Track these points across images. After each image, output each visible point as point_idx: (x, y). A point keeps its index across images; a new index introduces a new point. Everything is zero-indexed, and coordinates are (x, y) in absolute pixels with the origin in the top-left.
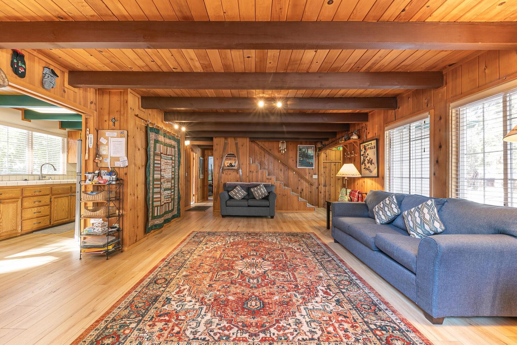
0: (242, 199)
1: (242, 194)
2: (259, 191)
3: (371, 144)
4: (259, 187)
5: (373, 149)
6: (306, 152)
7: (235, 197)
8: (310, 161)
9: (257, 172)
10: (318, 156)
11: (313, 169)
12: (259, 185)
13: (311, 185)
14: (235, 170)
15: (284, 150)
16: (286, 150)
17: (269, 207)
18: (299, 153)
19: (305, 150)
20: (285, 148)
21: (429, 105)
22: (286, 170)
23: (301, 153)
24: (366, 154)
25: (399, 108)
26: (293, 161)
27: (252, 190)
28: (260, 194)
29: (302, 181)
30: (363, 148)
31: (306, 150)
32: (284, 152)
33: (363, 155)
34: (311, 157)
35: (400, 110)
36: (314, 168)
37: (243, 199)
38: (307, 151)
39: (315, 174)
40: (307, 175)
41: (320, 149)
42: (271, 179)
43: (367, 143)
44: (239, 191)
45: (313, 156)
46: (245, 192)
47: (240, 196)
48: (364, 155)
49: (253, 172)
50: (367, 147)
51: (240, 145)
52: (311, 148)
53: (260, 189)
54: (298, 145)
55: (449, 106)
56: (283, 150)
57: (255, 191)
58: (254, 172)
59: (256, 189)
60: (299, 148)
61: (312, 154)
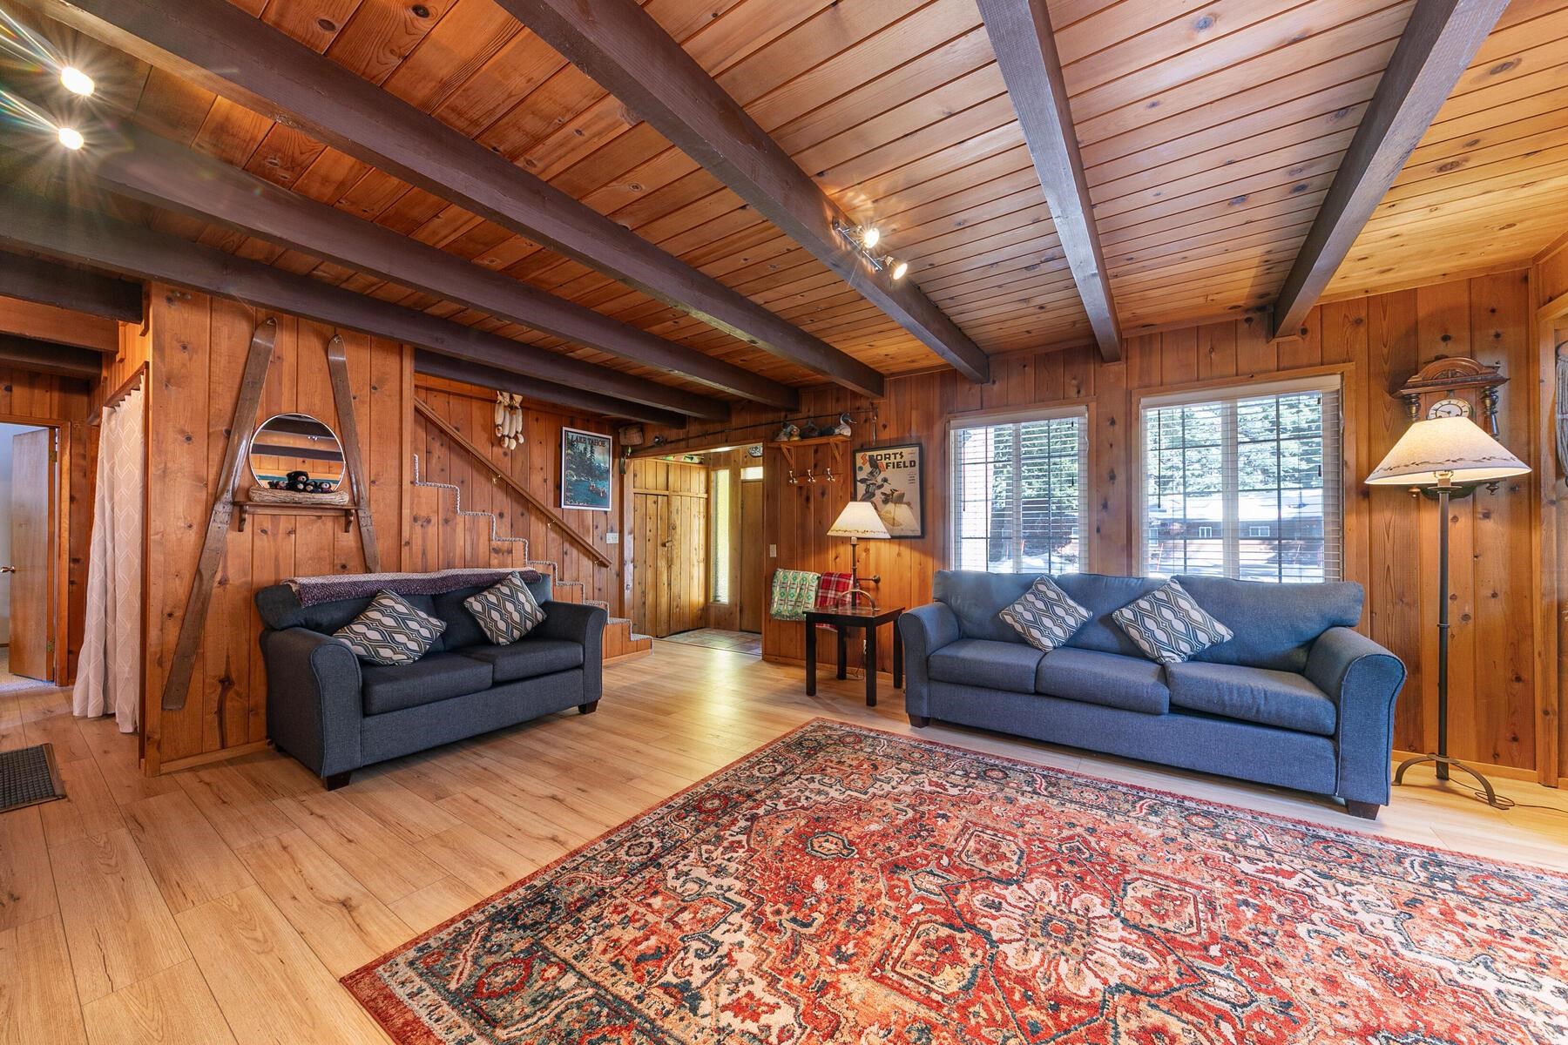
0: (421, 658)
1: (424, 632)
2: (510, 607)
3: (898, 456)
4: (506, 590)
5: (905, 466)
6: (589, 455)
7: (386, 653)
8: (600, 486)
9: (446, 521)
10: (622, 472)
11: (606, 512)
12: (501, 579)
13: (603, 564)
14: (334, 508)
15: (516, 438)
16: (522, 440)
17: (580, 667)
18: (567, 455)
19: (585, 449)
20: (520, 430)
21: (1083, 392)
22: (522, 515)
23: (572, 457)
24: (879, 479)
25: (994, 382)
26: (545, 481)
27: (475, 605)
28: (516, 617)
29: (575, 552)
30: (864, 464)
31: (589, 449)
32: (513, 445)
33: (863, 481)
34: (602, 475)
35: (996, 387)
36: (610, 509)
37: (427, 656)
38: (592, 452)
39: (612, 531)
40: (588, 531)
41: (638, 452)
42: (510, 551)
43: (883, 452)
44: (401, 619)
45: (608, 471)
46: (434, 621)
47: (413, 646)
48: (869, 482)
49: (429, 521)
50: (884, 462)
51: (357, 382)
52: (603, 444)
53: (513, 598)
54: (564, 429)
55: (1139, 402)
56: (510, 438)
57: (488, 607)
58: (434, 520)
59: (493, 599)
60: (567, 439)
61: (605, 463)
